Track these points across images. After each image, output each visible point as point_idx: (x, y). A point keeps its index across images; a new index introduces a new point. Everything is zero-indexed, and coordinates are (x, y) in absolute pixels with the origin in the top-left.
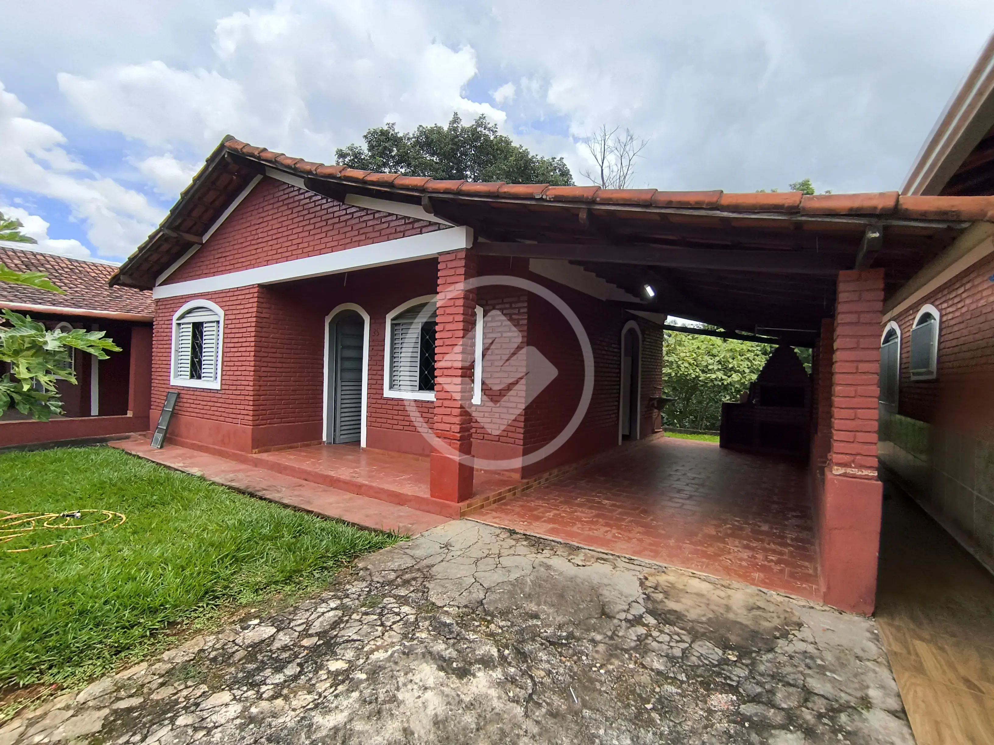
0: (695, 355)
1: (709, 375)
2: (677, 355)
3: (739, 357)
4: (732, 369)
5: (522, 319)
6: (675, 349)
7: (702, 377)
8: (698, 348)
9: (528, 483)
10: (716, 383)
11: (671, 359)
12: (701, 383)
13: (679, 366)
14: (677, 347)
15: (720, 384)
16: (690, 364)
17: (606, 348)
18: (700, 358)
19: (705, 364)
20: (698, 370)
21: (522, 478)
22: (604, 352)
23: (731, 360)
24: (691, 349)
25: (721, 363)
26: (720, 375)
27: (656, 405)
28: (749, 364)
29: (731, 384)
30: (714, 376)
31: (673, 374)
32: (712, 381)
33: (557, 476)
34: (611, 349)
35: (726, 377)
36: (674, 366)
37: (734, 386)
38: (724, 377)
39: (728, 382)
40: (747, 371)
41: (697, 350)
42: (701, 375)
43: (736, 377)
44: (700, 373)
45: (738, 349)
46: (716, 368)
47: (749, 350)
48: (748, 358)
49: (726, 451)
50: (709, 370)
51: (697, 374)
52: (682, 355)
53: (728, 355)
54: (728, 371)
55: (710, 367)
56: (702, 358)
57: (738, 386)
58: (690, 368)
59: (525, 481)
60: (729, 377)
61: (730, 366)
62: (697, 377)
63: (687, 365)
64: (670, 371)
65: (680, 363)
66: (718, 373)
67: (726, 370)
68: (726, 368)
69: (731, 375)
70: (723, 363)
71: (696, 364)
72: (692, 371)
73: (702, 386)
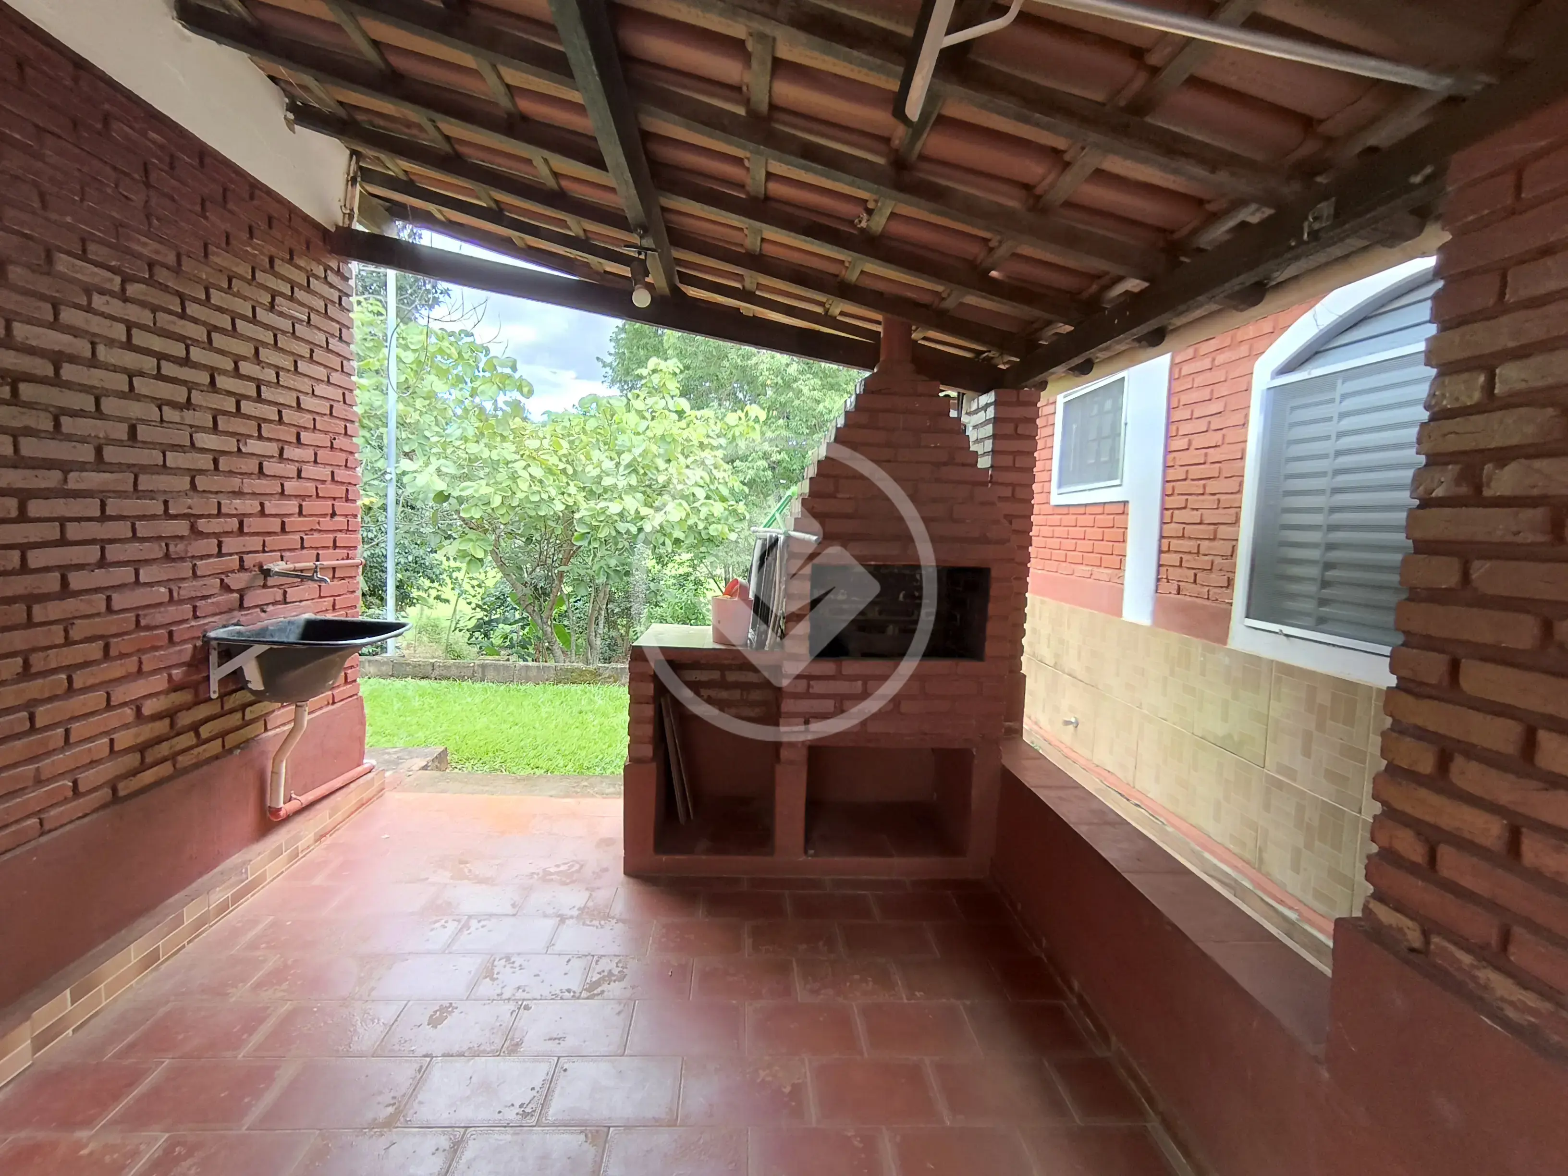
1: (603, 504)
4: (664, 489)
7: (585, 509)
10: (622, 527)
12: (582, 529)
15: (634, 530)
16: (549, 471)
19: (595, 472)
20: (572, 490)
25: (635, 471)
26: (632, 503)
30: (614, 508)
31: (497, 501)
32: (610, 521)
35: (651, 511)
38: (644, 511)
39: (656, 524)
40: (701, 493)
42: (583, 505)
44: (580, 497)
46: (622, 483)
47: (701, 444)
48: (703, 463)
50: (606, 490)
51: (570, 502)
54: (655, 493)
55: (607, 481)
58: (549, 481)
60: (658, 509)
61: (662, 479)
62: (571, 510)
63: (538, 472)
64: (485, 490)
66: (627, 498)
67: (649, 491)
68: (650, 486)
69: (664, 505)
70: (642, 471)
71: (570, 471)
72: (553, 492)
73: (583, 536)
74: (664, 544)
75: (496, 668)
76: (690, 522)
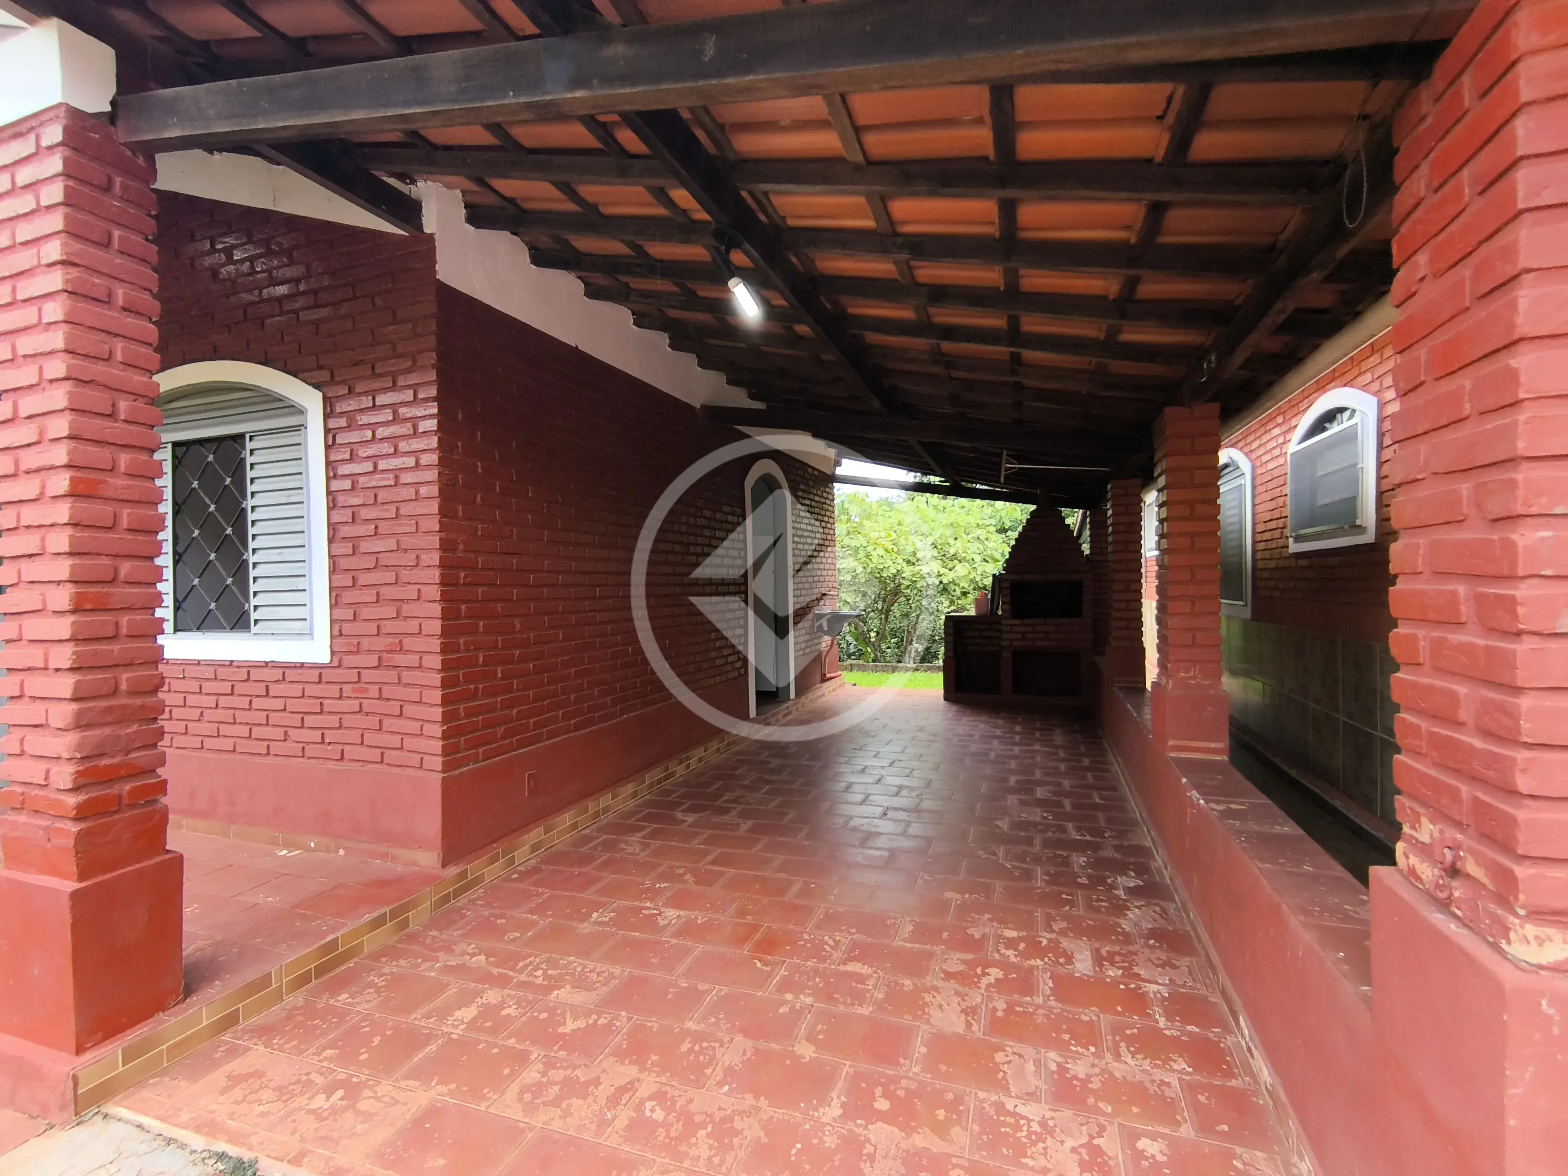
0: (894, 536)
1: (918, 568)
2: (865, 536)
3: (964, 536)
4: (954, 557)
5: (424, 418)
6: (861, 524)
7: (908, 571)
8: (899, 524)
9: (463, 875)
11: (855, 543)
12: (907, 583)
13: (868, 556)
14: (865, 522)
15: (937, 582)
16: (887, 551)
17: (707, 513)
18: (902, 541)
19: (912, 549)
20: (900, 561)
21: (445, 863)
22: (701, 522)
23: (952, 541)
24: (888, 526)
25: (935, 547)
26: (936, 567)
27: (826, 629)
28: (981, 547)
29: (954, 582)
31: (860, 570)
33: (574, 826)
34: (718, 516)
35: (946, 571)
36: (862, 554)
37: (958, 585)
38: (943, 571)
39: (950, 578)
40: (978, 558)
41: (897, 528)
42: (906, 568)
43: (961, 570)
44: (904, 564)
45: (962, 524)
47: (978, 526)
49: (954, 708)
50: (918, 559)
51: (899, 568)
52: (874, 535)
53: (948, 532)
54: (948, 559)
56: (906, 539)
57: (966, 586)
58: (887, 556)
59: (453, 871)
60: (950, 570)
61: (952, 551)
62: (899, 572)
63: (881, 552)
65: (869, 549)
66: (933, 564)
67: (944, 559)
68: (944, 555)
69: (954, 567)
70: (939, 547)
71: (896, 550)
72: (890, 563)
73: (908, 587)
74: (954, 591)
75: (858, 665)
76: (971, 577)
